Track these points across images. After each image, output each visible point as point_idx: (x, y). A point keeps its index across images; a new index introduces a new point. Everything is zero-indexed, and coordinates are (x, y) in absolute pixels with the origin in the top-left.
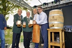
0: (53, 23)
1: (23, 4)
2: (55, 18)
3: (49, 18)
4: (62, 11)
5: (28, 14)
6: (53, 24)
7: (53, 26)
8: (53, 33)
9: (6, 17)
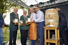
1: (20, 3)
5: (25, 13)
6: (49, 23)
7: (49, 24)
8: (49, 31)
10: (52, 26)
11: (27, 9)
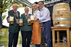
0: (59, 19)
2: (60, 14)
6: (59, 21)
9: (3, 16)
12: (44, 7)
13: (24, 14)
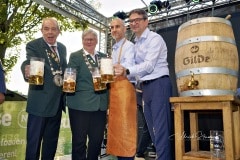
0: (196, 72)
3: (178, 54)
4: (229, 23)
7: (196, 84)
8: (193, 116)
9: (7, 57)
10: (207, 93)
11: (100, 29)
12: (147, 30)
13: (81, 52)
